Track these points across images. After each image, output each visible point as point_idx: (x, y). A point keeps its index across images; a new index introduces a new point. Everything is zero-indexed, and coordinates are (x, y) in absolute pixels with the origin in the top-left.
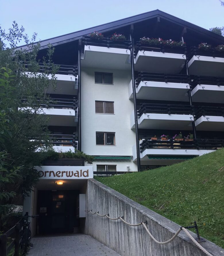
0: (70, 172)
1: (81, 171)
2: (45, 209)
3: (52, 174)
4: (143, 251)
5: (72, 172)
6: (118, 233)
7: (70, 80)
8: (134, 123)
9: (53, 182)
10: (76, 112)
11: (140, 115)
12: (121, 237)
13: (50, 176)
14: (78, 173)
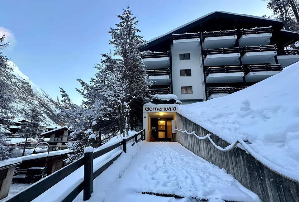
0: (166, 108)
1: (172, 107)
2: (155, 128)
3: (156, 109)
4: (209, 155)
5: (167, 108)
6: (193, 142)
7: (166, 60)
8: (204, 80)
9: (157, 114)
10: (169, 76)
11: (207, 75)
12: (195, 145)
13: (155, 110)
14: (170, 109)
